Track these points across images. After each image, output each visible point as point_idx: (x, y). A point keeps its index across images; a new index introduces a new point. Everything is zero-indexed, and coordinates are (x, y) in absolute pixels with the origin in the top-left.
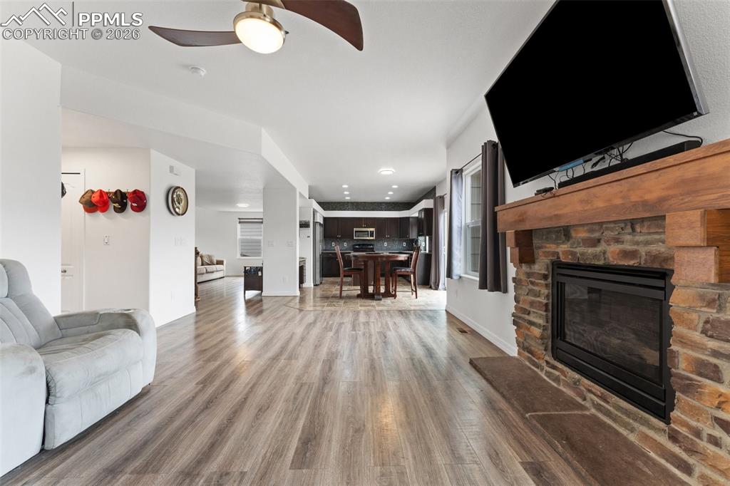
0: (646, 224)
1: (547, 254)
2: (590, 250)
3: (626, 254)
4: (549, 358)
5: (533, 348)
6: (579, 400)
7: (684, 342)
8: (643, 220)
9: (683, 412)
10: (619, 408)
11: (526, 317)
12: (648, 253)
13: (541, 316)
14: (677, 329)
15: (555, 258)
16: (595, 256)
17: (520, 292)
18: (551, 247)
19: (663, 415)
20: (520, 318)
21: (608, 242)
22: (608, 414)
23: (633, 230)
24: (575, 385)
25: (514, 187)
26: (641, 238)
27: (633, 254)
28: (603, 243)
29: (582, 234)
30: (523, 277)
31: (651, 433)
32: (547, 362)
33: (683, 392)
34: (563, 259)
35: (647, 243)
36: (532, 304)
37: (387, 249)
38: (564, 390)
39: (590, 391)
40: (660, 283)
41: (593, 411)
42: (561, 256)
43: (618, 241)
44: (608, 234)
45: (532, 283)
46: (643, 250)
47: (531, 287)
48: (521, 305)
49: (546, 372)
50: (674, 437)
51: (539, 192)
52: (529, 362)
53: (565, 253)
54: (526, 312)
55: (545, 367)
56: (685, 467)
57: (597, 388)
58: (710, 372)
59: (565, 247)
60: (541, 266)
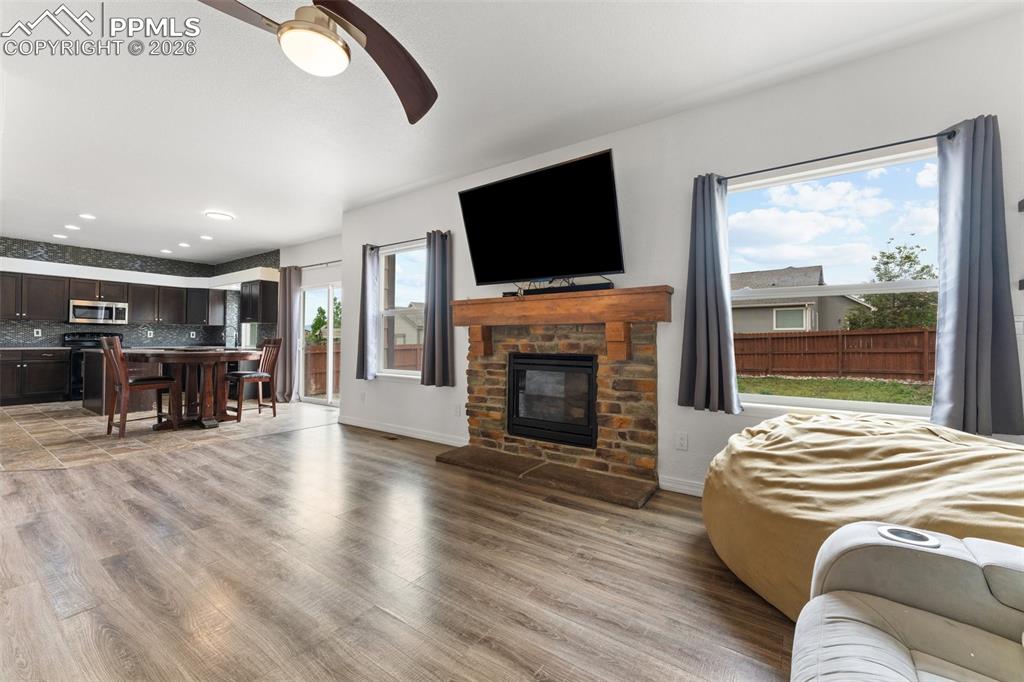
0: (585, 327)
1: (506, 347)
2: (547, 343)
3: (572, 346)
4: (506, 435)
5: (491, 431)
6: (536, 458)
7: (604, 396)
8: (583, 325)
9: (603, 436)
10: (565, 451)
11: (483, 404)
12: (585, 345)
13: (499, 401)
14: (600, 389)
15: (515, 350)
16: (552, 348)
17: (474, 383)
18: (512, 341)
19: (592, 444)
20: (475, 407)
21: (560, 338)
22: (559, 458)
23: (577, 330)
24: (533, 450)
25: (478, 284)
26: (582, 336)
27: (576, 346)
28: (556, 338)
29: (540, 332)
30: (477, 368)
31: (586, 458)
32: (506, 439)
33: (604, 425)
34: (522, 350)
35: (585, 339)
36: (489, 392)
37: (154, 342)
38: (523, 455)
39: (545, 448)
40: (588, 364)
41: (548, 461)
42: (520, 348)
43: (567, 337)
44: (560, 332)
45: (490, 373)
46: (582, 343)
47: (488, 377)
48: (476, 395)
49: (506, 447)
50: (599, 454)
51: (505, 294)
52: (486, 445)
53: (523, 346)
54: (483, 400)
55: (504, 443)
56: (605, 467)
57: (550, 444)
58: (616, 409)
59: (525, 341)
60: (500, 357)
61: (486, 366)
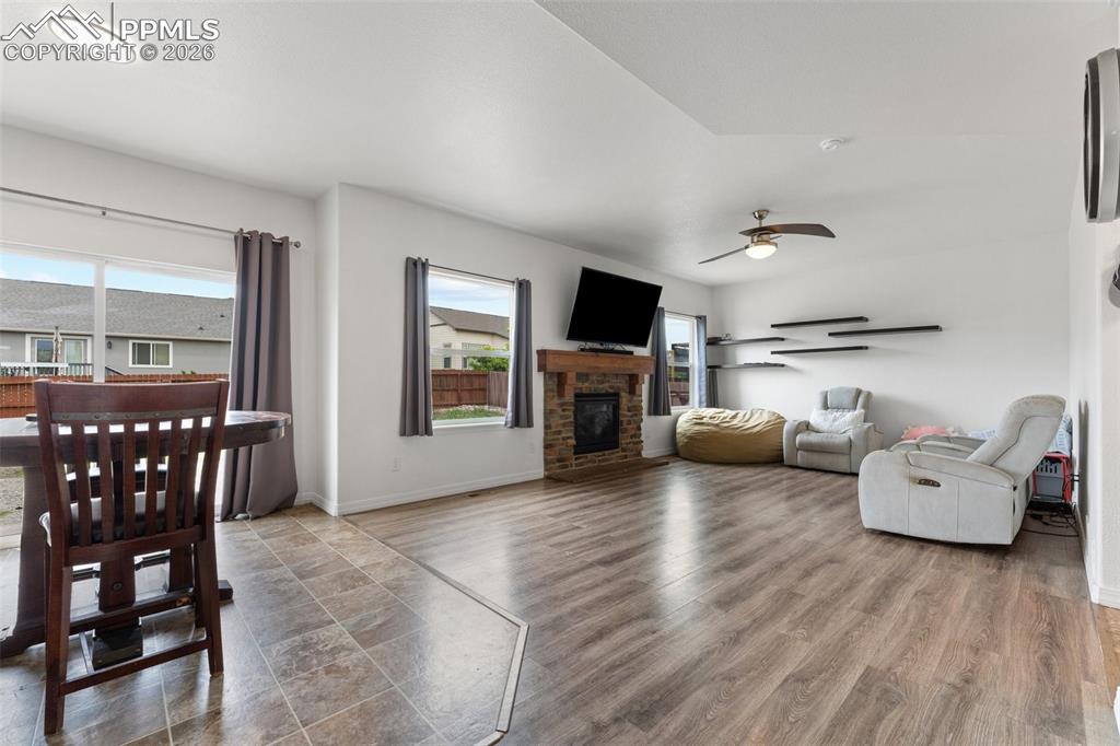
1: (572, 388)
2: (599, 386)
4: (575, 456)
5: (565, 456)
9: (622, 440)
13: (571, 431)
15: (579, 391)
17: (552, 420)
19: (618, 446)
20: (551, 440)
27: (610, 387)
30: (551, 408)
31: (617, 455)
32: (574, 458)
35: (616, 382)
36: (562, 425)
40: (616, 398)
42: (582, 389)
45: (562, 410)
46: (614, 385)
47: (562, 414)
48: (551, 429)
53: (586, 388)
54: (559, 432)
55: (574, 462)
56: (626, 457)
57: (600, 454)
58: (629, 423)
59: (587, 384)
60: (569, 397)
61: (561, 405)
